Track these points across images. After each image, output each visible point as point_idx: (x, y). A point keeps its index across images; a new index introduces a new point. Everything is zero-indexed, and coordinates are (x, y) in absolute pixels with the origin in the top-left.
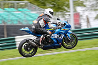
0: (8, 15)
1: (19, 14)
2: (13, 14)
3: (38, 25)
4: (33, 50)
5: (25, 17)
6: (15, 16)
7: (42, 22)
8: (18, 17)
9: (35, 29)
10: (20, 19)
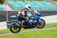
0: (34, 5)
1: (40, 4)
2: (37, 4)
3: (21, 14)
4: (18, 29)
5: (43, 6)
6: (38, 5)
7: (23, 13)
8: (39, 6)
9: (19, 17)
10: (41, 7)
